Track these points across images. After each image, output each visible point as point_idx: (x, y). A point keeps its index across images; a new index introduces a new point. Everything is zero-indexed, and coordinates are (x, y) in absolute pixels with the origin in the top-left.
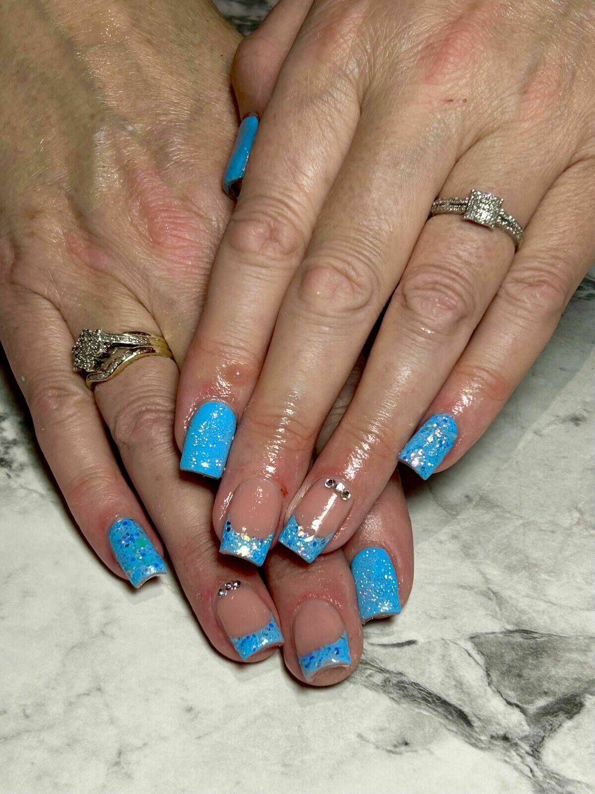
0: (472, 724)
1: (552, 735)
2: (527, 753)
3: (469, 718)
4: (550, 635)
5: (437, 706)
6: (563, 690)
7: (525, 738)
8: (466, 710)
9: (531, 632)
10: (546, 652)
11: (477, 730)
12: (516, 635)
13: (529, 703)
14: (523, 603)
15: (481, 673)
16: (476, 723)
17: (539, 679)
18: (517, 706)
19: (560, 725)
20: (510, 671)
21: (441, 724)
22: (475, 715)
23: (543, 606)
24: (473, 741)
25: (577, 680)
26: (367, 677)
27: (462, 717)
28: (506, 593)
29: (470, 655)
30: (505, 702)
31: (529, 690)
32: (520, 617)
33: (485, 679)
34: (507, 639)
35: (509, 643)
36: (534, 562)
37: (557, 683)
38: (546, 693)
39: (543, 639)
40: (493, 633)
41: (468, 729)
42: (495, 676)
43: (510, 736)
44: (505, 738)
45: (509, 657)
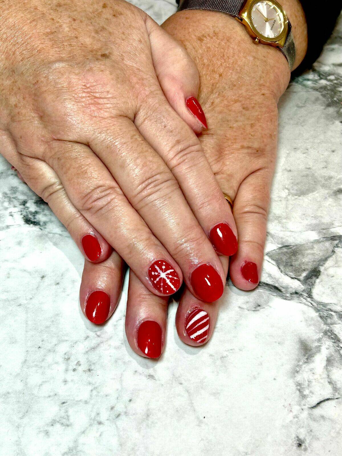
0: (281, 290)
1: (313, 287)
2: (307, 297)
3: (279, 288)
4: (296, 245)
5: (265, 287)
6: (310, 267)
7: (304, 291)
8: (276, 285)
9: (289, 246)
10: (298, 252)
11: (284, 292)
12: (284, 248)
13: (299, 276)
14: (281, 234)
15: (276, 268)
16: (283, 290)
17: (299, 265)
18: (296, 278)
19: (315, 282)
20: (287, 265)
21: (269, 294)
22: (281, 286)
23: (289, 234)
24: (285, 298)
25: (314, 261)
27: (276, 289)
29: (269, 262)
30: (290, 278)
31: (298, 271)
32: (282, 241)
33: (279, 270)
34: (280, 251)
35: (282, 253)
36: (278, 215)
37: (307, 265)
38: (304, 270)
39: (294, 248)
40: (274, 250)
41: (280, 293)
42: (282, 268)
43: (298, 292)
44: (296, 293)
45: (284, 259)
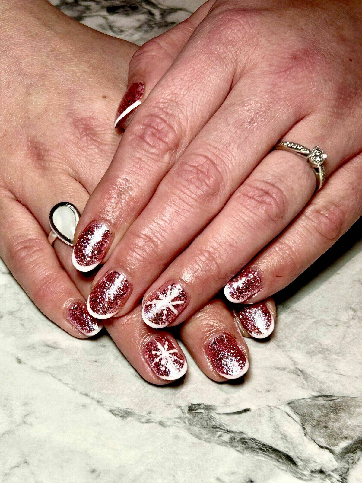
0: (297, 463)
1: (354, 466)
2: (338, 480)
3: (294, 460)
4: (344, 397)
5: (270, 453)
6: (357, 434)
7: (335, 470)
8: (291, 454)
9: (330, 396)
10: (342, 409)
11: (301, 467)
12: (320, 399)
13: (335, 446)
14: (322, 377)
15: (299, 427)
16: (300, 463)
17: (340, 428)
18: (327, 448)
19: (359, 459)
20: (319, 425)
21: (275, 465)
22: (298, 457)
23: (337, 377)
24: (299, 475)
26: (218, 437)
27: (289, 459)
28: (309, 371)
29: (289, 415)
30: (318, 446)
31: (334, 437)
32: (321, 387)
33: (302, 431)
34: (314, 402)
35: (315, 405)
36: (325, 347)
37: (353, 430)
38: (346, 438)
39: (339, 400)
40: (304, 399)
41: (294, 467)
42: (308, 428)
43: (324, 470)
44: (321, 472)
45: (317, 414)
